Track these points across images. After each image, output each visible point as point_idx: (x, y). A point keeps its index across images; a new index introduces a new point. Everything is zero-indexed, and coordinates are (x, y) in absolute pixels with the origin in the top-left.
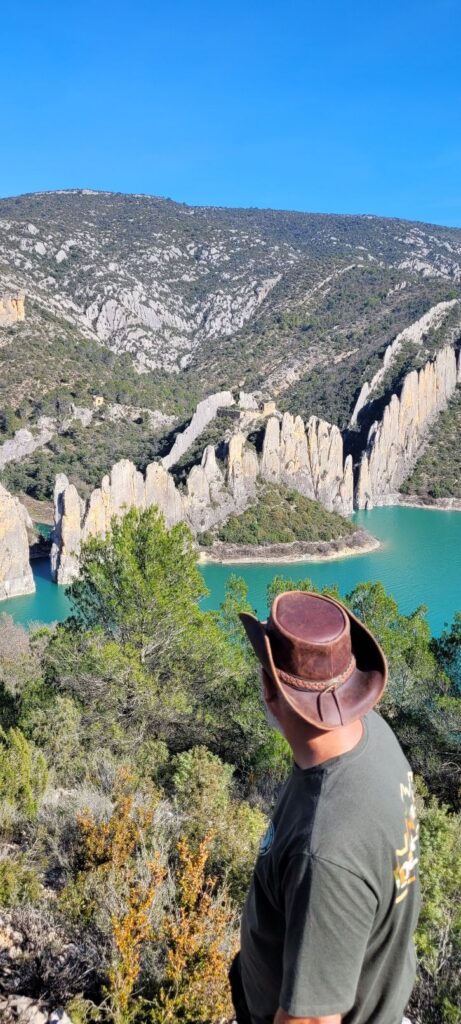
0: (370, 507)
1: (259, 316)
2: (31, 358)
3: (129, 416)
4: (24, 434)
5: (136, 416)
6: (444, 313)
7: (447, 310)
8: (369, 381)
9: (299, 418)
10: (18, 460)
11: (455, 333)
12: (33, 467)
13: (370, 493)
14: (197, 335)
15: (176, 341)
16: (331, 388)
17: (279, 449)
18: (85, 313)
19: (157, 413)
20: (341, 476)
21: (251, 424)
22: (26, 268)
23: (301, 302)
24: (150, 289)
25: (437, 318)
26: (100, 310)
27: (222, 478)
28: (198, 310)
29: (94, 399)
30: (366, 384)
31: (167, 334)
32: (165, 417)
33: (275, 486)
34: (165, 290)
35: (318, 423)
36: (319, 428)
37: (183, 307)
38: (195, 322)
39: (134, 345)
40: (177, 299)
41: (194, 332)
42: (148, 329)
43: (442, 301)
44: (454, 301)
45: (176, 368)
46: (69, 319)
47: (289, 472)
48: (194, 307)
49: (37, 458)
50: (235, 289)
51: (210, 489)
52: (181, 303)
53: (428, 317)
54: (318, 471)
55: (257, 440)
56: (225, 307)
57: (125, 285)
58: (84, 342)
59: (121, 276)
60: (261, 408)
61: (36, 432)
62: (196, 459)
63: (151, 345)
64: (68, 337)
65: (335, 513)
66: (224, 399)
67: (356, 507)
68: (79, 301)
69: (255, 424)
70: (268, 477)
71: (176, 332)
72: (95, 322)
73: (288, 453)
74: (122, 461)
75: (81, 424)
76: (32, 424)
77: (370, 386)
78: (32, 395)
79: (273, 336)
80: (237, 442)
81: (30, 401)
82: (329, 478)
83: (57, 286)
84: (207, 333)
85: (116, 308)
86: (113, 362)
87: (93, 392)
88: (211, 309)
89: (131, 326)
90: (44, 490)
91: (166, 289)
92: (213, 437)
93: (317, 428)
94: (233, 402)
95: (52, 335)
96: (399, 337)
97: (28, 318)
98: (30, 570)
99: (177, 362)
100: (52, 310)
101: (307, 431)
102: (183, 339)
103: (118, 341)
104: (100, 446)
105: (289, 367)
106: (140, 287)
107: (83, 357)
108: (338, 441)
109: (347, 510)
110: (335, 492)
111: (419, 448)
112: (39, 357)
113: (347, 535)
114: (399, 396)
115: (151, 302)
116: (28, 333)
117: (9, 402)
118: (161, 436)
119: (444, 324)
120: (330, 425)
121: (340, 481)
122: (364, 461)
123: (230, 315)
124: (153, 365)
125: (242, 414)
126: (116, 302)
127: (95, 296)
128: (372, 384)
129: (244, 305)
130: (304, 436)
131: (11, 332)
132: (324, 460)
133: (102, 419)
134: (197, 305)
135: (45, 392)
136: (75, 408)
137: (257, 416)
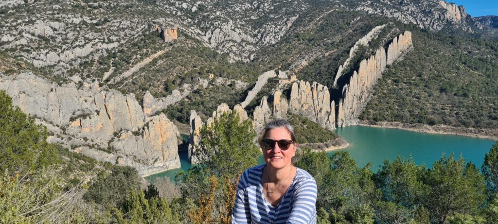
0: (344, 126)
1: (288, 35)
2: (180, 56)
3: (226, 83)
4: (176, 91)
5: (229, 83)
6: (379, 31)
7: (380, 30)
8: (342, 65)
9: (308, 83)
10: (173, 104)
11: (385, 41)
12: (180, 108)
13: (344, 119)
14: (258, 44)
15: (248, 47)
16: (323, 68)
17: (298, 98)
18: (205, 35)
19: (239, 81)
20: (329, 111)
21: (284, 86)
22: (178, 15)
23: (308, 28)
24: (236, 23)
25: (376, 34)
26: (212, 33)
27: (271, 112)
28: (259, 32)
29: (209, 75)
30: (341, 66)
31: (244, 44)
32: (243, 83)
33: (297, 116)
34: (242, 23)
35: (317, 85)
36: (318, 87)
37: (251, 31)
38: (257, 38)
39: (228, 49)
40: (249, 28)
41: (257, 43)
42: (235, 42)
43: (378, 25)
44: (384, 26)
45: (248, 60)
46: (198, 38)
47: (303, 109)
48: (256, 31)
49: (182, 103)
50: (276, 22)
51: (265, 118)
52: (250, 29)
53: (371, 33)
54: (318, 108)
55: (287, 93)
56: (271, 31)
57: (224, 22)
58: (205, 49)
59: (222, 17)
60: (289, 78)
61: (182, 91)
62: (257, 103)
63: (236, 49)
64: (198, 46)
65: (326, 129)
66: (271, 74)
67: (337, 126)
68: (202, 29)
69: (286, 86)
70: (293, 111)
71: (248, 43)
72: (210, 39)
73: (303, 100)
74: (222, 104)
75: (203, 87)
76: (180, 87)
77: (343, 67)
78: (180, 74)
79: (295, 44)
80: (277, 95)
81: (179, 76)
82: (323, 112)
83: (192, 23)
84: (263, 43)
85: (220, 32)
86: (218, 58)
87: (208, 72)
88: (265, 32)
89: (227, 41)
90: (185, 118)
91: (244, 23)
92: (266, 92)
93: (317, 87)
94: (276, 75)
95: (190, 45)
96: (357, 43)
97: (179, 38)
98: (178, 157)
99: (249, 57)
100: (190, 34)
101: (312, 89)
102: (251, 46)
103: (220, 48)
104: (212, 97)
105: (303, 58)
106: (231, 22)
107: (204, 55)
108: (327, 94)
109: (332, 127)
110: (326, 118)
111: (368, 97)
112: (184, 56)
113: (333, 140)
114: (357, 72)
115: (236, 29)
116: (179, 45)
117: (169, 77)
118: (241, 92)
119: (379, 36)
120: (323, 86)
121: (328, 113)
122: (341, 104)
123: (274, 35)
124: (237, 59)
125: (280, 81)
126: (220, 30)
127: (210, 27)
128: (344, 66)
129: (281, 29)
130: (311, 92)
131: (171, 44)
132: (320, 103)
133: (213, 85)
134: (258, 30)
135: (186, 72)
136: (200, 80)
137: (287, 82)
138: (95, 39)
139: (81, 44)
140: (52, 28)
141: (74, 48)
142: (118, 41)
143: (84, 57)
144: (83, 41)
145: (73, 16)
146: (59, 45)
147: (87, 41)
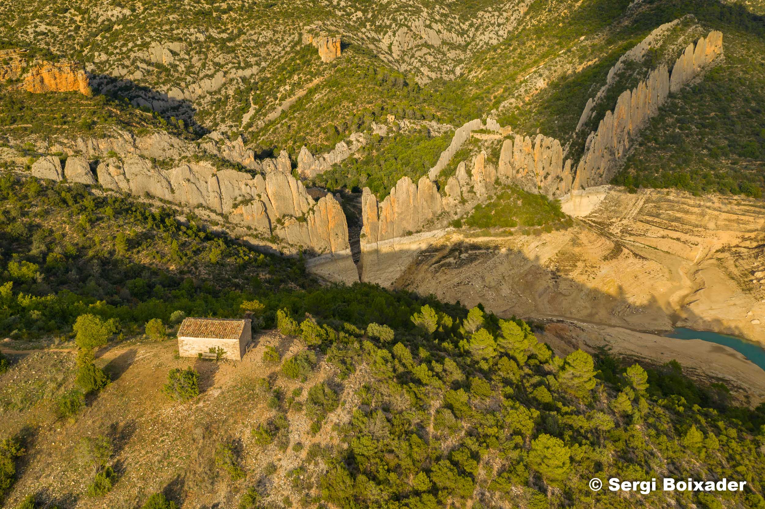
1: (521, 28)
2: (346, 85)
3: (412, 129)
4: (341, 145)
5: (417, 128)
6: (666, 33)
7: (668, 30)
8: (593, 97)
9: (527, 137)
10: (340, 163)
13: (584, 185)
14: (470, 47)
15: (452, 54)
17: (512, 160)
18: (383, 39)
20: (561, 175)
21: (493, 143)
24: (433, 12)
25: (659, 38)
26: (394, 36)
27: (470, 183)
28: (471, 26)
29: (388, 117)
30: (591, 99)
31: (445, 49)
33: (509, 187)
35: (543, 139)
36: (544, 142)
37: (459, 25)
38: (468, 36)
39: (420, 61)
40: (455, 18)
41: (467, 45)
42: (429, 46)
44: (675, 21)
45: (452, 76)
46: (372, 47)
47: (519, 176)
48: (467, 23)
50: (502, 5)
51: (461, 192)
52: (457, 21)
53: (649, 39)
54: (542, 174)
56: (492, 22)
57: (414, 13)
61: (349, 143)
62: (449, 172)
63: (433, 59)
68: (379, 30)
69: (495, 143)
70: (503, 179)
71: (453, 46)
72: (391, 45)
73: (519, 163)
74: (404, 177)
75: (379, 137)
76: (347, 137)
77: (593, 101)
80: (481, 159)
82: (550, 178)
83: (363, 19)
84: (477, 45)
85: (407, 33)
87: (388, 111)
88: (482, 24)
89: (418, 46)
93: (542, 143)
94: (481, 126)
95: (360, 65)
96: (622, 58)
97: (343, 54)
99: (453, 72)
100: (360, 43)
101: (533, 146)
102: (458, 52)
103: (407, 59)
106: (425, 12)
108: (559, 151)
110: (555, 187)
114: (612, 111)
115: (434, 25)
116: (344, 66)
120: (551, 139)
121: (560, 179)
122: (582, 161)
123: (497, 28)
124: (433, 75)
126: (406, 29)
127: (391, 25)
128: (595, 99)
129: (508, 19)
131: (333, 66)
132: (547, 165)
133: (393, 132)
134: (470, 22)
135: (356, 111)
136: (375, 125)
137: (497, 137)
138: (227, 64)
139: (209, 73)
140: (171, 51)
141: (202, 79)
142: (258, 64)
143: (216, 92)
144: (211, 67)
145: (196, 30)
146: (183, 76)
147: (217, 68)
